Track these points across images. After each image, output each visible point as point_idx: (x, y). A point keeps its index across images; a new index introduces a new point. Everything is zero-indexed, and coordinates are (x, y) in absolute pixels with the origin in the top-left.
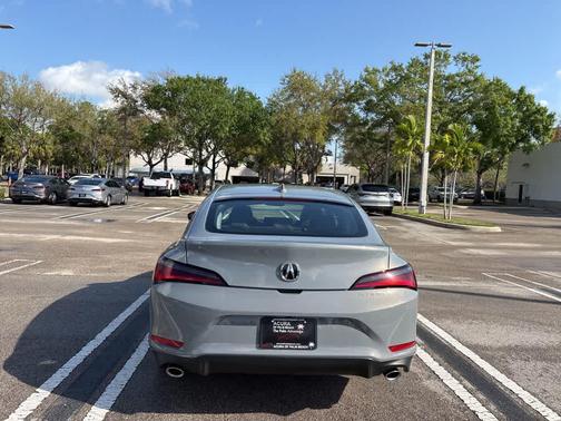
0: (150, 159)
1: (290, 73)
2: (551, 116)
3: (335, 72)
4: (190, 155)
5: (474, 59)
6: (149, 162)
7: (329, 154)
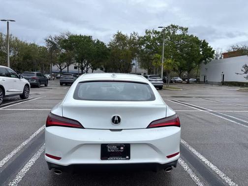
0: (60, 67)
1: (117, 34)
2: (214, 51)
3: (134, 33)
4: (77, 65)
5: (186, 29)
6: (60, 68)
7: (134, 64)
